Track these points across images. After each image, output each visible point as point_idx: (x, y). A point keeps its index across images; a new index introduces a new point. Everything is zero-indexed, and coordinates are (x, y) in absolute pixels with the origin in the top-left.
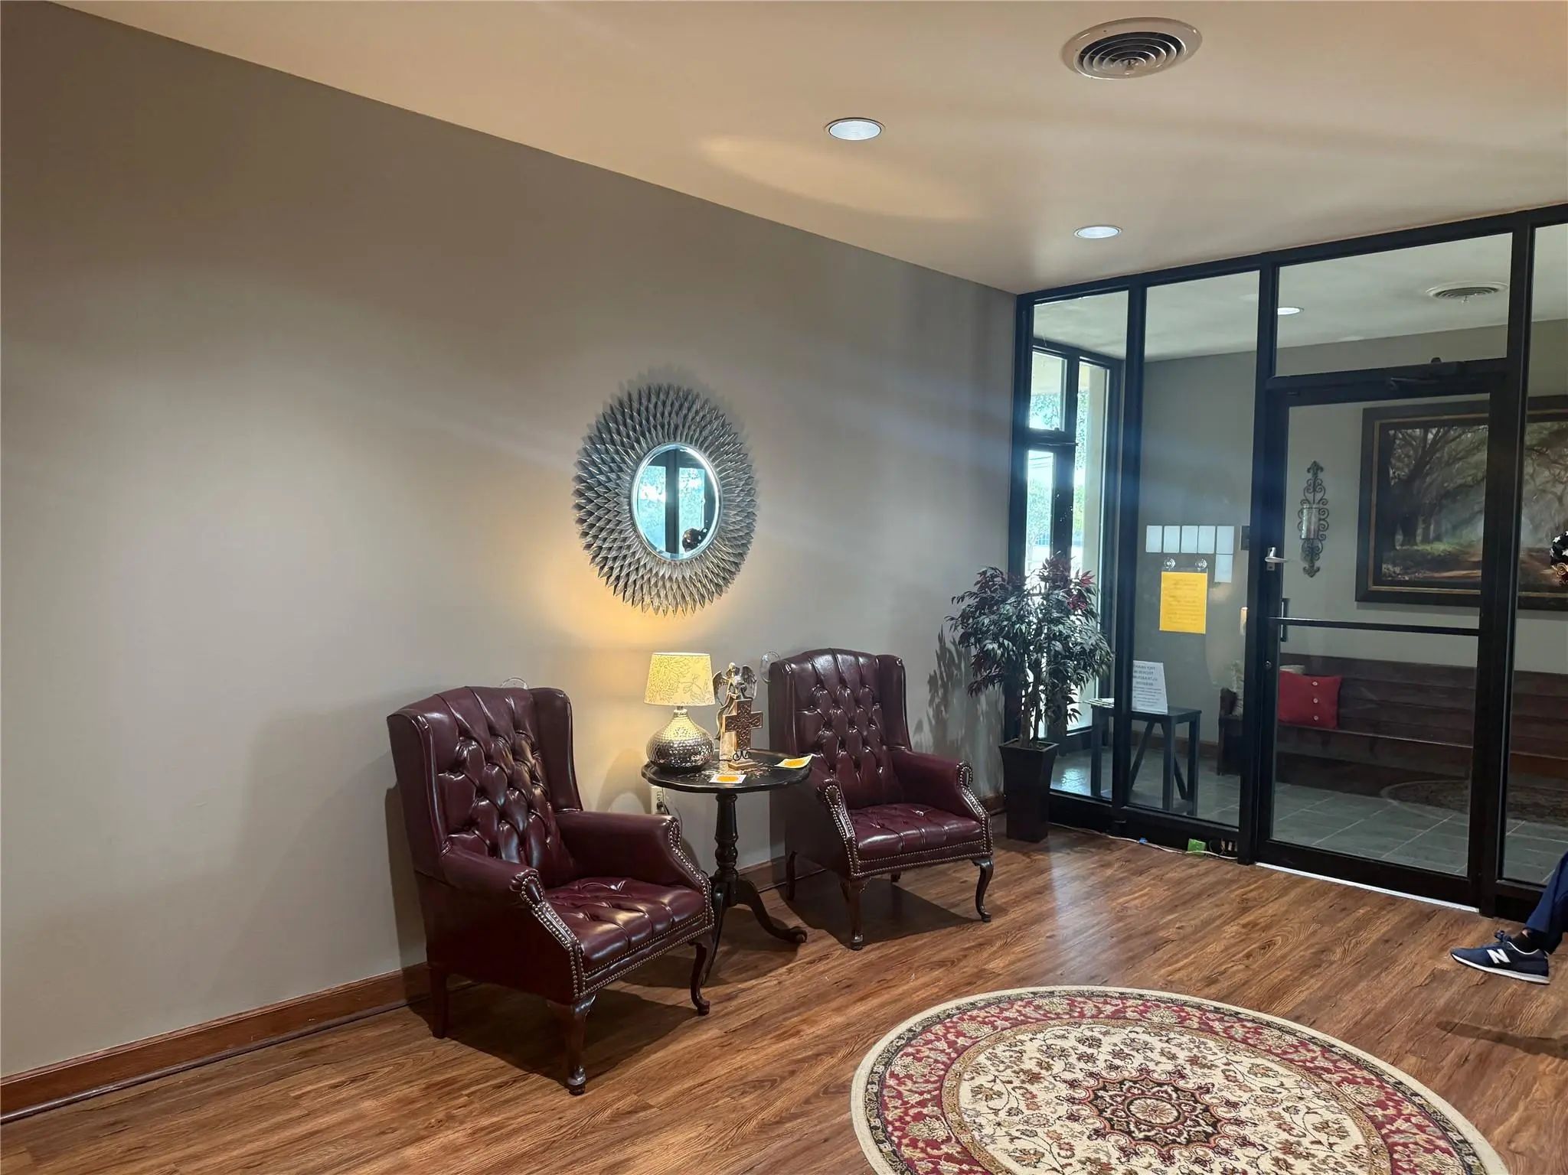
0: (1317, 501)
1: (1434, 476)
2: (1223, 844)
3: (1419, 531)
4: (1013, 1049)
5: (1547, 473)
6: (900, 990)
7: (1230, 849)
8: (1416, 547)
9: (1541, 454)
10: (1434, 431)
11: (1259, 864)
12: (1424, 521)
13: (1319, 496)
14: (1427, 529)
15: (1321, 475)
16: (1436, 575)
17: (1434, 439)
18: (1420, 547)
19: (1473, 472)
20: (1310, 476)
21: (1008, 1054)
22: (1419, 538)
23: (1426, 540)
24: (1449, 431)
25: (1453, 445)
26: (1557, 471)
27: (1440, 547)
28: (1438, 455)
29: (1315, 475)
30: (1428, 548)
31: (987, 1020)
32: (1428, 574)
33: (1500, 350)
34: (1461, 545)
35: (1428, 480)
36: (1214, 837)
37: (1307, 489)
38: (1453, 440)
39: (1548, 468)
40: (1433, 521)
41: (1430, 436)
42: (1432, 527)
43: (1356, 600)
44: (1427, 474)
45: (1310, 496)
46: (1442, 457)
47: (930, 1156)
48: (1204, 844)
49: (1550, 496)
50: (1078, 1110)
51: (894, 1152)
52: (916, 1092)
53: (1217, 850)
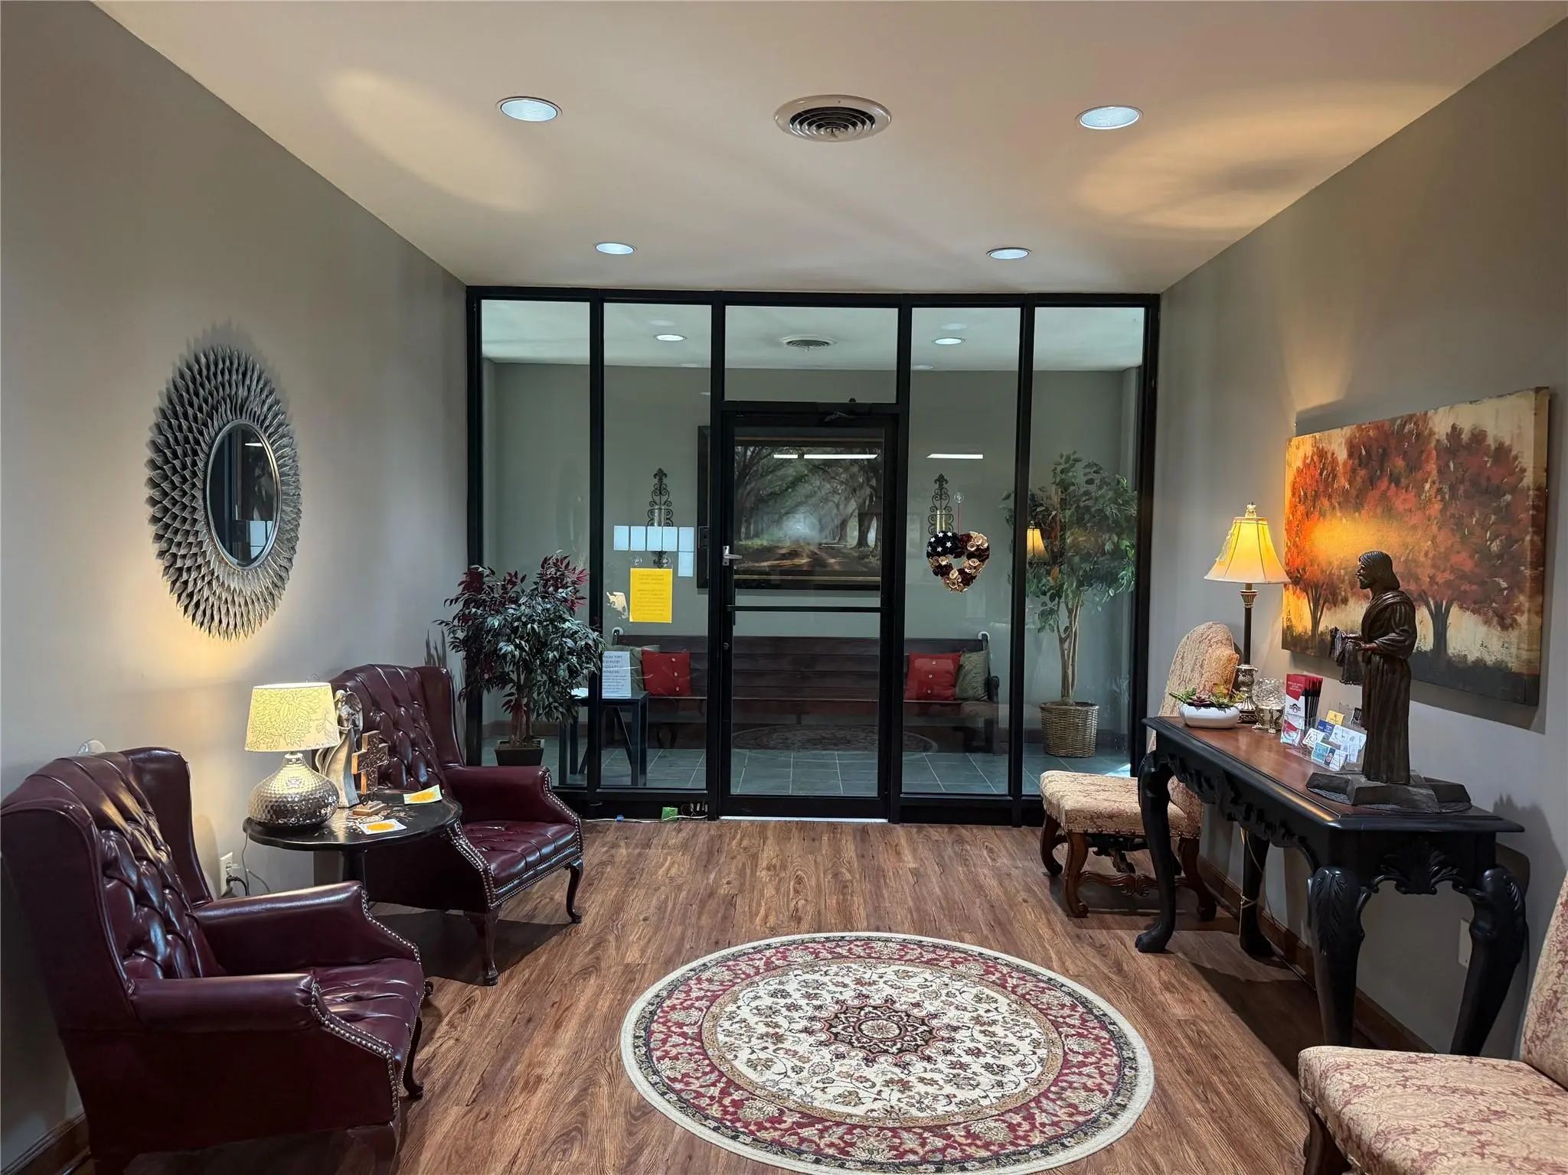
0: (663, 502)
1: (753, 485)
2: (692, 806)
3: (743, 530)
4: (735, 1020)
5: (828, 486)
6: (581, 1006)
7: (698, 809)
8: (741, 543)
9: (825, 471)
10: (752, 449)
11: (723, 818)
12: (747, 521)
13: (664, 498)
14: (748, 528)
15: (665, 481)
16: (757, 565)
17: (751, 456)
18: (743, 543)
19: (780, 483)
20: (656, 481)
21: (734, 1026)
22: (743, 536)
23: (748, 537)
24: (762, 449)
25: (765, 461)
26: (835, 485)
27: (757, 543)
28: (755, 468)
29: (661, 480)
30: (749, 543)
31: (685, 1005)
32: (751, 564)
33: (890, 397)
34: (772, 541)
35: (749, 487)
36: (684, 803)
37: (654, 492)
38: (766, 457)
39: (829, 483)
40: (752, 521)
41: (749, 453)
42: (752, 526)
43: (698, 587)
44: (747, 484)
45: (657, 499)
46: (758, 470)
47: (786, 1130)
48: (676, 809)
49: (831, 504)
50: (836, 1049)
51: (754, 1140)
52: (708, 1086)
53: (688, 813)
